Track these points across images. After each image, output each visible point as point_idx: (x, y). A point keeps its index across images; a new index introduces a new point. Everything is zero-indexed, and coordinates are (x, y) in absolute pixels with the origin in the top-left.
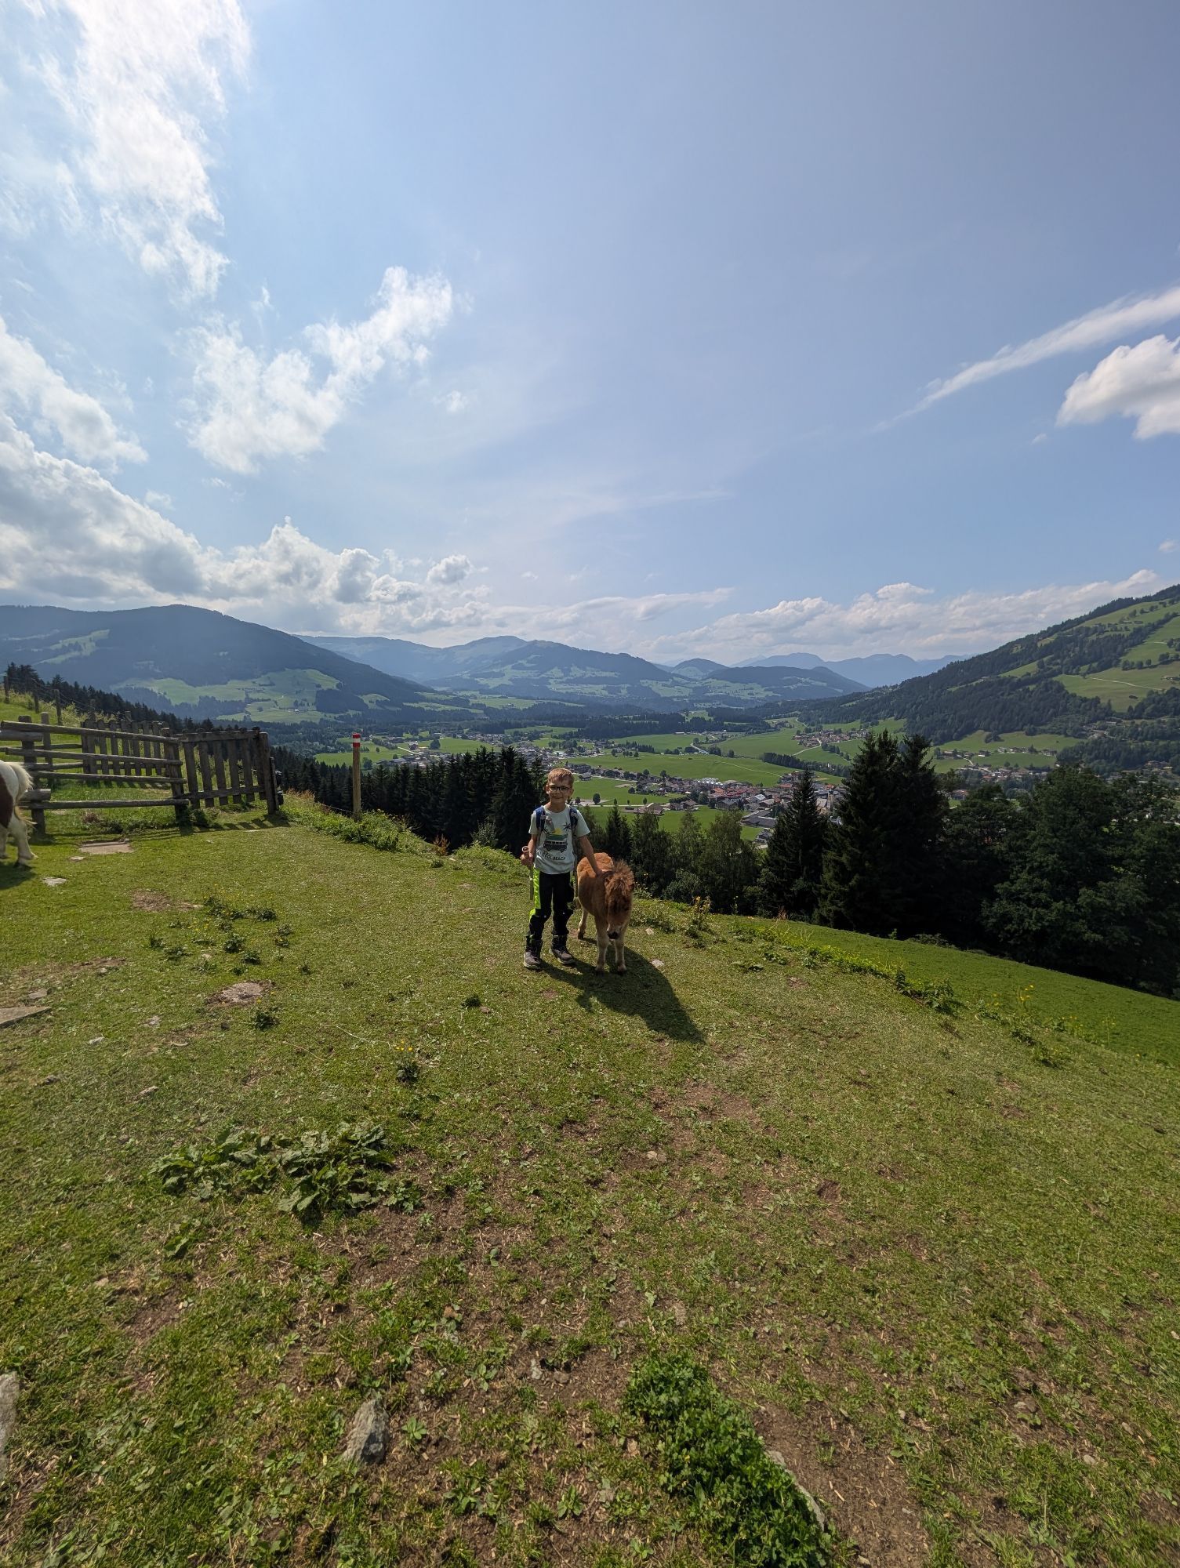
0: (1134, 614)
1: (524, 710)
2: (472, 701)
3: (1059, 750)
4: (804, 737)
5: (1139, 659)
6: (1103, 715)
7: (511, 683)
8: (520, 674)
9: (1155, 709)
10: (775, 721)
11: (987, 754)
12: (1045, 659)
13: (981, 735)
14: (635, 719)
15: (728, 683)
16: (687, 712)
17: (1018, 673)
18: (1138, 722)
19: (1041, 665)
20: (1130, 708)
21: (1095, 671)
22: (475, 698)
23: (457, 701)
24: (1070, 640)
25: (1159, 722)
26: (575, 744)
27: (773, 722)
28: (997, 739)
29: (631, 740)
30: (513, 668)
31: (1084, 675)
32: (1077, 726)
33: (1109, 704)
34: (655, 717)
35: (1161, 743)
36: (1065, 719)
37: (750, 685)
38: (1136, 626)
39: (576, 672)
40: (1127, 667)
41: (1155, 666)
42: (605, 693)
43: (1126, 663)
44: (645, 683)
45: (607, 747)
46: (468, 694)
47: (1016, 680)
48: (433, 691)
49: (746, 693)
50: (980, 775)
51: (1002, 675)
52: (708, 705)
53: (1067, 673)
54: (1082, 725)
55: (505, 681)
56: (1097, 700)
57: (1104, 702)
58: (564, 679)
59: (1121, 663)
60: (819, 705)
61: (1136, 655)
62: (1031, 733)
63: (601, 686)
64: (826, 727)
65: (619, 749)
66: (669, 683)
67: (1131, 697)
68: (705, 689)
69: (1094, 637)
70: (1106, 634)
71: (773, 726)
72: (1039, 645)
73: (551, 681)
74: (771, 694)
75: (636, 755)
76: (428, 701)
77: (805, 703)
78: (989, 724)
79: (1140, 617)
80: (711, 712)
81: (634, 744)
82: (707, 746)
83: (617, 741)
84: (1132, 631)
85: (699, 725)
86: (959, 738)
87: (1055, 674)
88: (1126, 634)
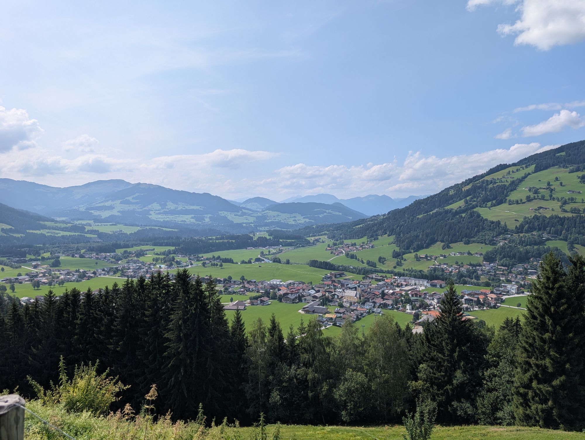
0: (509, 173)
1: (131, 234)
2: (87, 228)
3: (484, 253)
4: (333, 249)
5: (516, 199)
6: (503, 231)
7: (119, 214)
8: (127, 207)
9: (529, 227)
10: (313, 238)
11: (445, 257)
12: (468, 198)
13: (439, 245)
14: (217, 239)
15: (280, 214)
16: (253, 232)
17: (454, 206)
18: (521, 235)
19: (466, 202)
20: (516, 226)
21: (495, 206)
22: (90, 226)
23: (75, 228)
24: (479, 188)
25: (532, 235)
26: (173, 258)
27: (311, 239)
28: (449, 247)
29: (216, 254)
30: (121, 203)
31: (489, 208)
32: (491, 238)
33: (506, 225)
34: (232, 237)
35: (536, 247)
36: (484, 234)
37: (294, 215)
38: (512, 180)
39: (171, 206)
40: (511, 203)
41: (524, 203)
42: (193, 221)
43: (510, 201)
44: (223, 213)
45: (198, 261)
46: (84, 222)
47: (454, 211)
48: (53, 221)
49: (291, 220)
50: (443, 270)
51: (446, 208)
52: (267, 228)
53: (480, 207)
54: (493, 237)
55: (115, 212)
56: (499, 223)
57: (502, 223)
58: (162, 211)
59: (507, 201)
60: (339, 227)
61: (514, 196)
62: (467, 243)
63: (190, 216)
64: (346, 242)
65: (207, 262)
66: (239, 214)
67: (516, 220)
68: (265, 217)
69: (491, 186)
70: (497, 184)
71: (312, 241)
72: (463, 190)
73: (151, 212)
74: (307, 220)
75: (221, 265)
76: (49, 228)
77: (331, 226)
78: (443, 238)
79: (513, 175)
80: (271, 233)
81: (219, 258)
82: (270, 257)
83: (206, 256)
84: (510, 182)
85: (262, 242)
86: (427, 247)
87: (474, 207)
88: (507, 184)
